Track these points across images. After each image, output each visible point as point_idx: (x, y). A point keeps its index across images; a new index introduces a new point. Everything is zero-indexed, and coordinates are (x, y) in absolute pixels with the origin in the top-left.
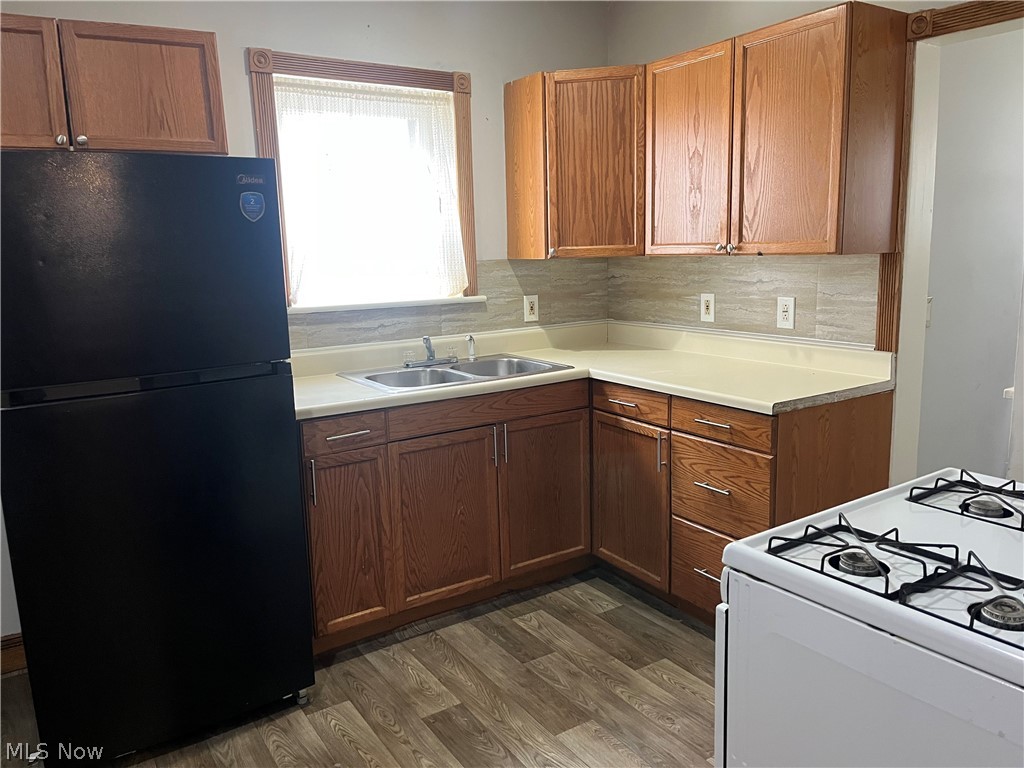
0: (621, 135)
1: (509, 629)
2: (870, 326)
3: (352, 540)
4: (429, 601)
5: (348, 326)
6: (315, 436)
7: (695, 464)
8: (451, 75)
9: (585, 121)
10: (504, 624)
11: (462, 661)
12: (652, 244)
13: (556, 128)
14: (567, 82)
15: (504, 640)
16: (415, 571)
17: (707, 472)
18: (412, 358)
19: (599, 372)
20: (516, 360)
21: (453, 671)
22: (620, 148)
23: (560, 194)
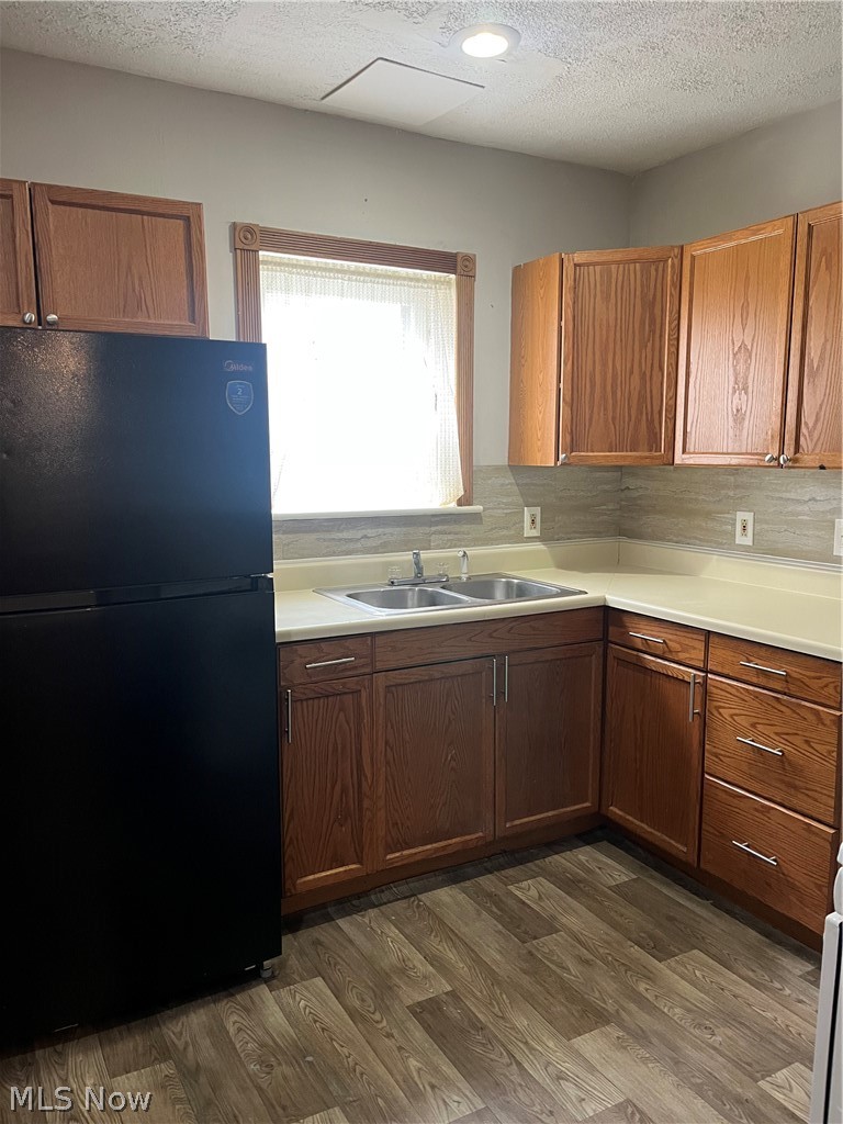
0: (650, 326)
1: (504, 899)
3: (329, 785)
4: (412, 860)
5: (327, 536)
6: (292, 662)
7: (736, 715)
8: (455, 256)
9: (607, 309)
10: (498, 893)
11: (452, 936)
12: (684, 452)
13: (574, 317)
14: (588, 265)
15: (499, 913)
16: (397, 824)
17: (754, 725)
18: (398, 574)
19: (617, 600)
20: (516, 581)
21: (439, 947)
22: (649, 340)
23: (575, 392)
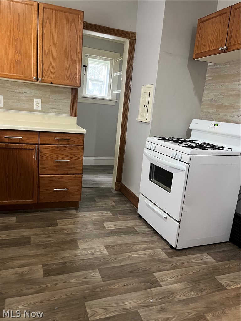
2: (68, 109)
17: (57, 156)
